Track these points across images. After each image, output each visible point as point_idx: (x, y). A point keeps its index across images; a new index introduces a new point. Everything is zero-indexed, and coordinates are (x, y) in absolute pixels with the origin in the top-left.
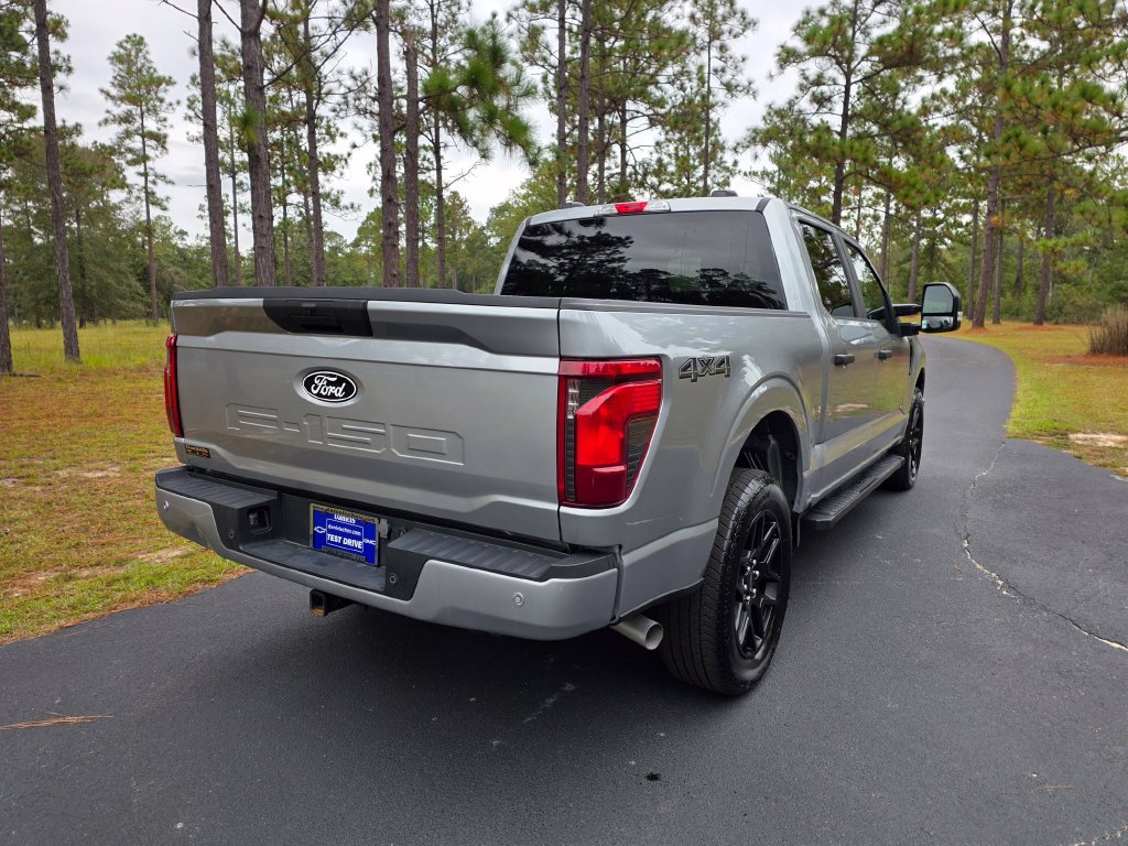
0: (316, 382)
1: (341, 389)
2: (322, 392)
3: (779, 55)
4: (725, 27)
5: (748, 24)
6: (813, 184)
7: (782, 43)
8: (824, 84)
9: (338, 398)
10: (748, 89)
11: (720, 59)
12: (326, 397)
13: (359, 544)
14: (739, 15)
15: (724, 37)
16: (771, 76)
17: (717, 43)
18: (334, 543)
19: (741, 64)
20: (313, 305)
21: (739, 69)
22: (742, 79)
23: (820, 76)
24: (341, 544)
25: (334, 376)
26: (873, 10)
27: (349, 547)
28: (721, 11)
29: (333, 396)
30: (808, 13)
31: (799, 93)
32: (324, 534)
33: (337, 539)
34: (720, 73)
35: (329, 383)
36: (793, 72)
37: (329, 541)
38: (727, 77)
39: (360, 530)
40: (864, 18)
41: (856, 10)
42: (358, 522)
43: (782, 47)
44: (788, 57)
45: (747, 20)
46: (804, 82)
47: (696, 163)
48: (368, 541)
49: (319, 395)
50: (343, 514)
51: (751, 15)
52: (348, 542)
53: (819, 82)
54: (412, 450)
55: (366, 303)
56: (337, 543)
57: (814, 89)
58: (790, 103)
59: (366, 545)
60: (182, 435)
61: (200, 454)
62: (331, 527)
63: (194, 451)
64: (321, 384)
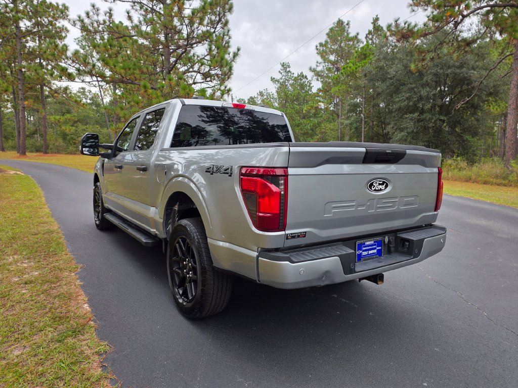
0: (374, 184)
1: (384, 186)
2: (376, 188)
9: (383, 190)
12: (378, 190)
13: (375, 251)
18: (365, 255)
20: (390, 151)
24: (368, 254)
25: (381, 181)
27: (372, 254)
29: (381, 190)
32: (361, 253)
33: (366, 253)
35: (380, 184)
37: (363, 255)
39: (375, 245)
42: (375, 242)
48: (378, 248)
49: (375, 190)
50: (369, 241)
52: (371, 252)
54: (405, 205)
56: (367, 255)
59: (378, 250)
60: (284, 230)
61: (299, 236)
62: (364, 249)
63: (293, 236)
64: (377, 186)
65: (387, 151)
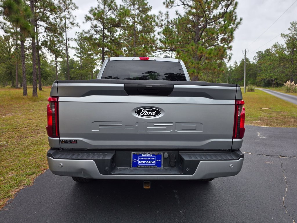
0: (142, 111)
1: (154, 113)
2: (145, 114)
3: (85, 17)
4: (70, 7)
5: (76, 7)
6: (89, 52)
7: (86, 14)
8: (97, 27)
9: (153, 116)
10: (78, 25)
11: (69, 15)
12: (147, 116)
13: (154, 162)
14: (73, 4)
15: (70, 9)
16: (84, 23)
17: (67, 10)
18: (142, 164)
19: (75, 18)
20: (151, 86)
21: (74, 19)
22: (76, 22)
23: (96, 25)
24: (146, 163)
25: (151, 109)
26: (108, 12)
28: (68, 2)
29: (150, 115)
30: (92, 8)
31: (91, 28)
32: (138, 162)
34: (69, 19)
35: (148, 111)
36: (89, 22)
37: (140, 164)
38: (71, 20)
39: (154, 157)
40: (106, 13)
41: (104, 10)
42: (153, 155)
43: (86, 15)
44: (88, 19)
45: (76, 6)
46: (92, 26)
47: (57, 43)
48: (157, 161)
49: (144, 115)
50: (146, 154)
51: (77, 5)
52: (149, 162)
53: (96, 26)
55: (173, 86)
56: (144, 164)
57: (95, 28)
58: (89, 31)
59: (156, 162)
60: (59, 136)
61: (71, 142)
62: (140, 159)
63: (66, 142)
64: (145, 112)
65: (147, 86)
